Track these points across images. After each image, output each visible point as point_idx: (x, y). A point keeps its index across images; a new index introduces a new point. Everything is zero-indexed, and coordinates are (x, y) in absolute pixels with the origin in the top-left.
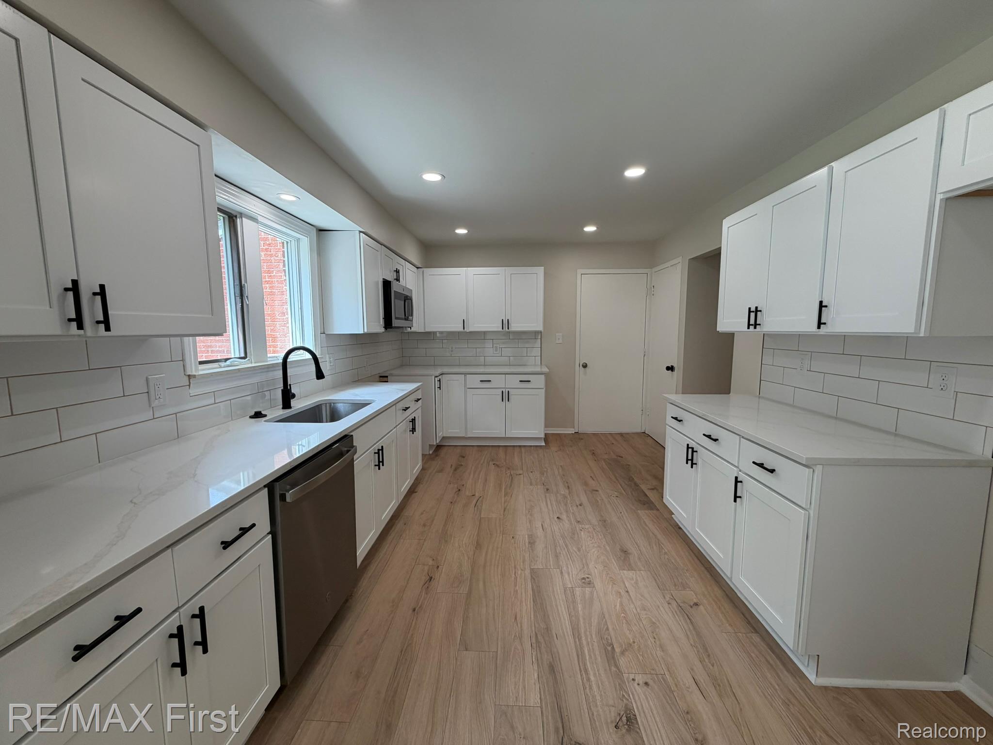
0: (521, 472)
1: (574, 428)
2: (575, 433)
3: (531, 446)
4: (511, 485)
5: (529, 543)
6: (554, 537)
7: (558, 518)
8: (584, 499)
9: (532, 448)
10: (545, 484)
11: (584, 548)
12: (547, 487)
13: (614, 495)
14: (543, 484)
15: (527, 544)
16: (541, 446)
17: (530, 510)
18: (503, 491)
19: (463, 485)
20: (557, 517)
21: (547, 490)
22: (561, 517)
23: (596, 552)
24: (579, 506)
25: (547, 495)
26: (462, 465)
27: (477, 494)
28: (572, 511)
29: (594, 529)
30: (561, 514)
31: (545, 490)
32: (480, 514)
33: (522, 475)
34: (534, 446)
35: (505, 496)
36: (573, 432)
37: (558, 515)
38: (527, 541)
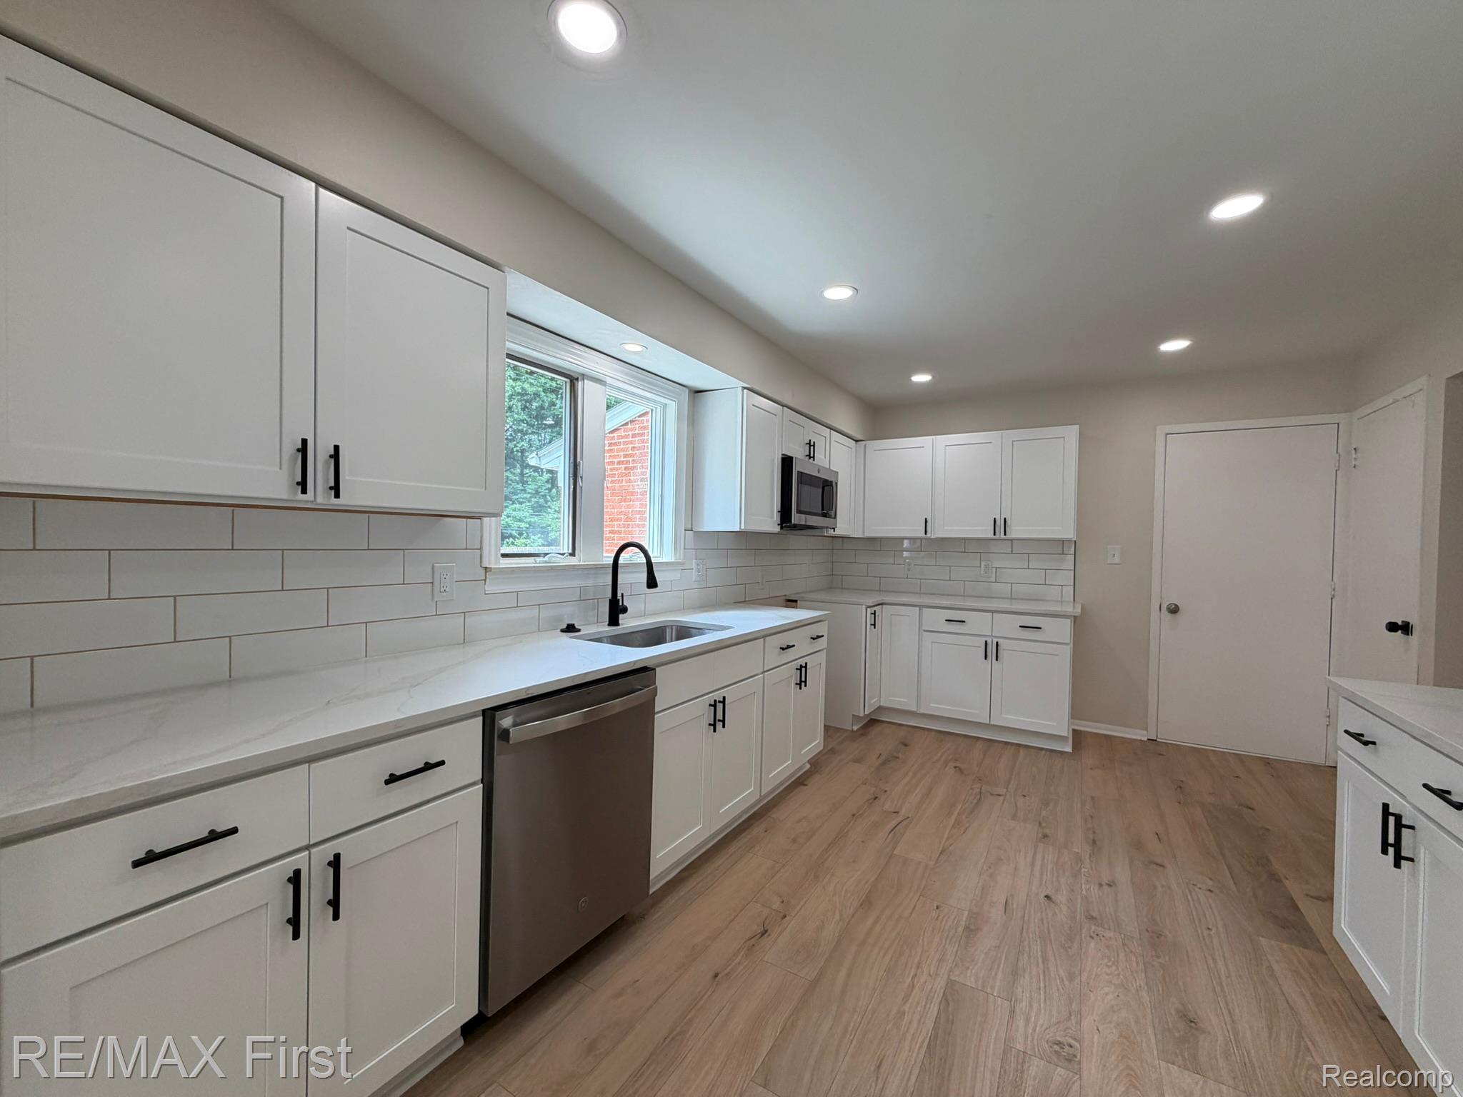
0: (1001, 791)
1: (1147, 730)
2: (1149, 739)
3: (1041, 749)
4: (972, 812)
5: (967, 928)
6: (1024, 934)
7: (1047, 897)
8: (1123, 875)
9: (1043, 752)
10: (1044, 824)
11: (1085, 975)
12: (1047, 831)
13: (1204, 887)
14: (1040, 824)
15: (960, 929)
16: (1062, 753)
17: (992, 867)
18: (953, 818)
19: (886, 791)
20: (1045, 894)
21: (1045, 836)
22: (1054, 898)
23: (1110, 997)
24: (1106, 887)
25: (1041, 845)
26: (898, 758)
27: (903, 812)
28: (1084, 892)
29: (1124, 945)
30: (1057, 891)
31: (1040, 835)
32: (894, 849)
33: (1001, 798)
34: (1047, 750)
35: (953, 827)
36: (1145, 739)
37: (1049, 892)
38: (963, 923)
